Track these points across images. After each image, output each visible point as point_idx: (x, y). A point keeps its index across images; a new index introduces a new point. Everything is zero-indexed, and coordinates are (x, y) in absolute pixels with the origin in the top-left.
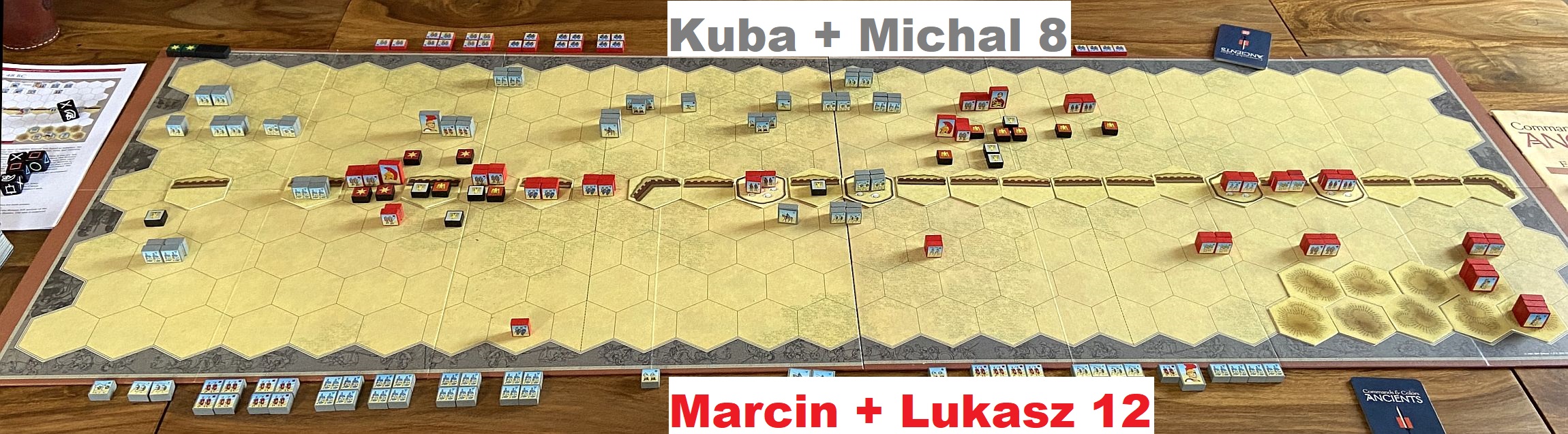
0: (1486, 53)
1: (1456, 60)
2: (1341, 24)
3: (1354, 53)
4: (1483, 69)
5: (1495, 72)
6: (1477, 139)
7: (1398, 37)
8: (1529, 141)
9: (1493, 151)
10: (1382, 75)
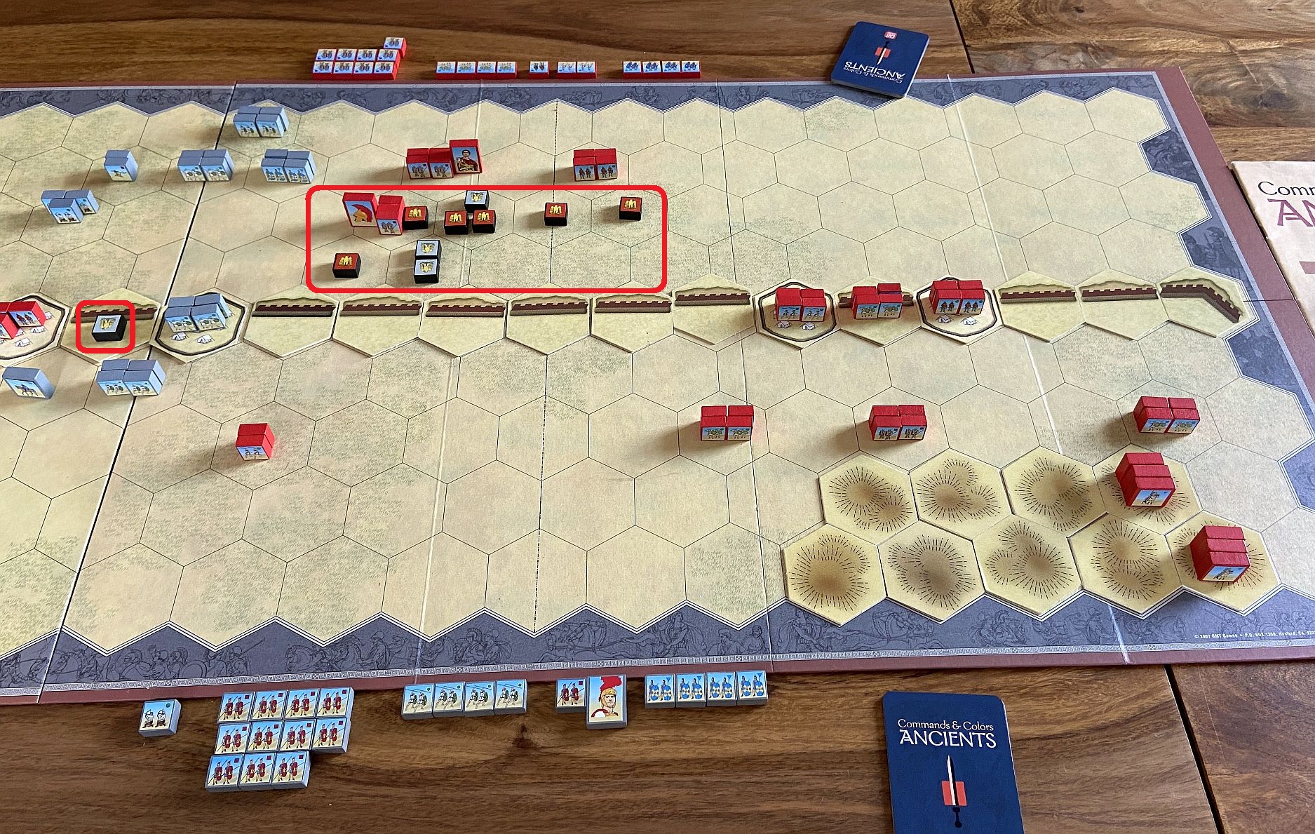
0: (1245, 61)
1: (1198, 74)
2: (1039, 17)
3: (1046, 65)
4: (1237, 88)
5: (1254, 93)
6: (1200, 213)
7: (1119, 37)
8: (1282, 213)
9: (1220, 234)
10: (1079, 104)
